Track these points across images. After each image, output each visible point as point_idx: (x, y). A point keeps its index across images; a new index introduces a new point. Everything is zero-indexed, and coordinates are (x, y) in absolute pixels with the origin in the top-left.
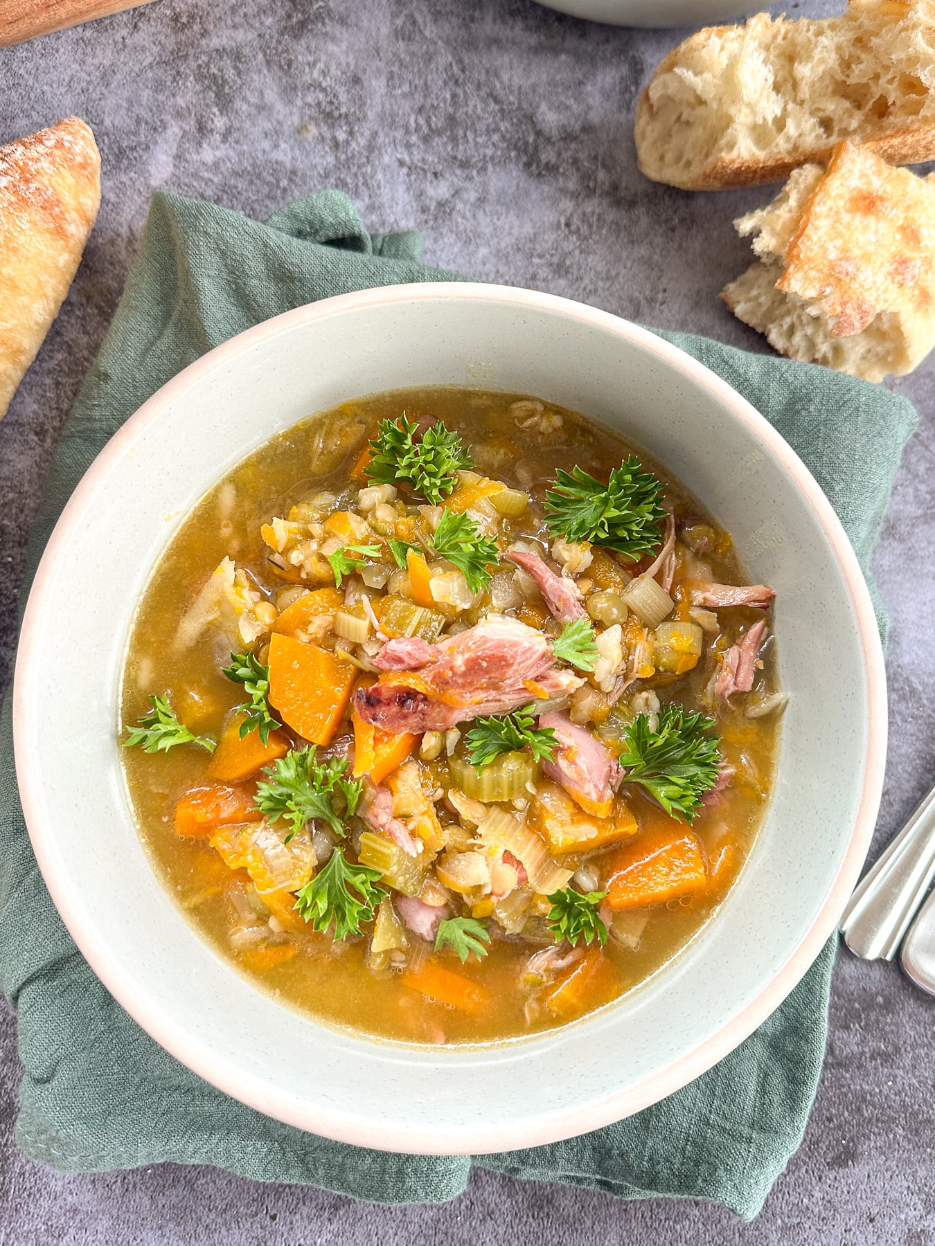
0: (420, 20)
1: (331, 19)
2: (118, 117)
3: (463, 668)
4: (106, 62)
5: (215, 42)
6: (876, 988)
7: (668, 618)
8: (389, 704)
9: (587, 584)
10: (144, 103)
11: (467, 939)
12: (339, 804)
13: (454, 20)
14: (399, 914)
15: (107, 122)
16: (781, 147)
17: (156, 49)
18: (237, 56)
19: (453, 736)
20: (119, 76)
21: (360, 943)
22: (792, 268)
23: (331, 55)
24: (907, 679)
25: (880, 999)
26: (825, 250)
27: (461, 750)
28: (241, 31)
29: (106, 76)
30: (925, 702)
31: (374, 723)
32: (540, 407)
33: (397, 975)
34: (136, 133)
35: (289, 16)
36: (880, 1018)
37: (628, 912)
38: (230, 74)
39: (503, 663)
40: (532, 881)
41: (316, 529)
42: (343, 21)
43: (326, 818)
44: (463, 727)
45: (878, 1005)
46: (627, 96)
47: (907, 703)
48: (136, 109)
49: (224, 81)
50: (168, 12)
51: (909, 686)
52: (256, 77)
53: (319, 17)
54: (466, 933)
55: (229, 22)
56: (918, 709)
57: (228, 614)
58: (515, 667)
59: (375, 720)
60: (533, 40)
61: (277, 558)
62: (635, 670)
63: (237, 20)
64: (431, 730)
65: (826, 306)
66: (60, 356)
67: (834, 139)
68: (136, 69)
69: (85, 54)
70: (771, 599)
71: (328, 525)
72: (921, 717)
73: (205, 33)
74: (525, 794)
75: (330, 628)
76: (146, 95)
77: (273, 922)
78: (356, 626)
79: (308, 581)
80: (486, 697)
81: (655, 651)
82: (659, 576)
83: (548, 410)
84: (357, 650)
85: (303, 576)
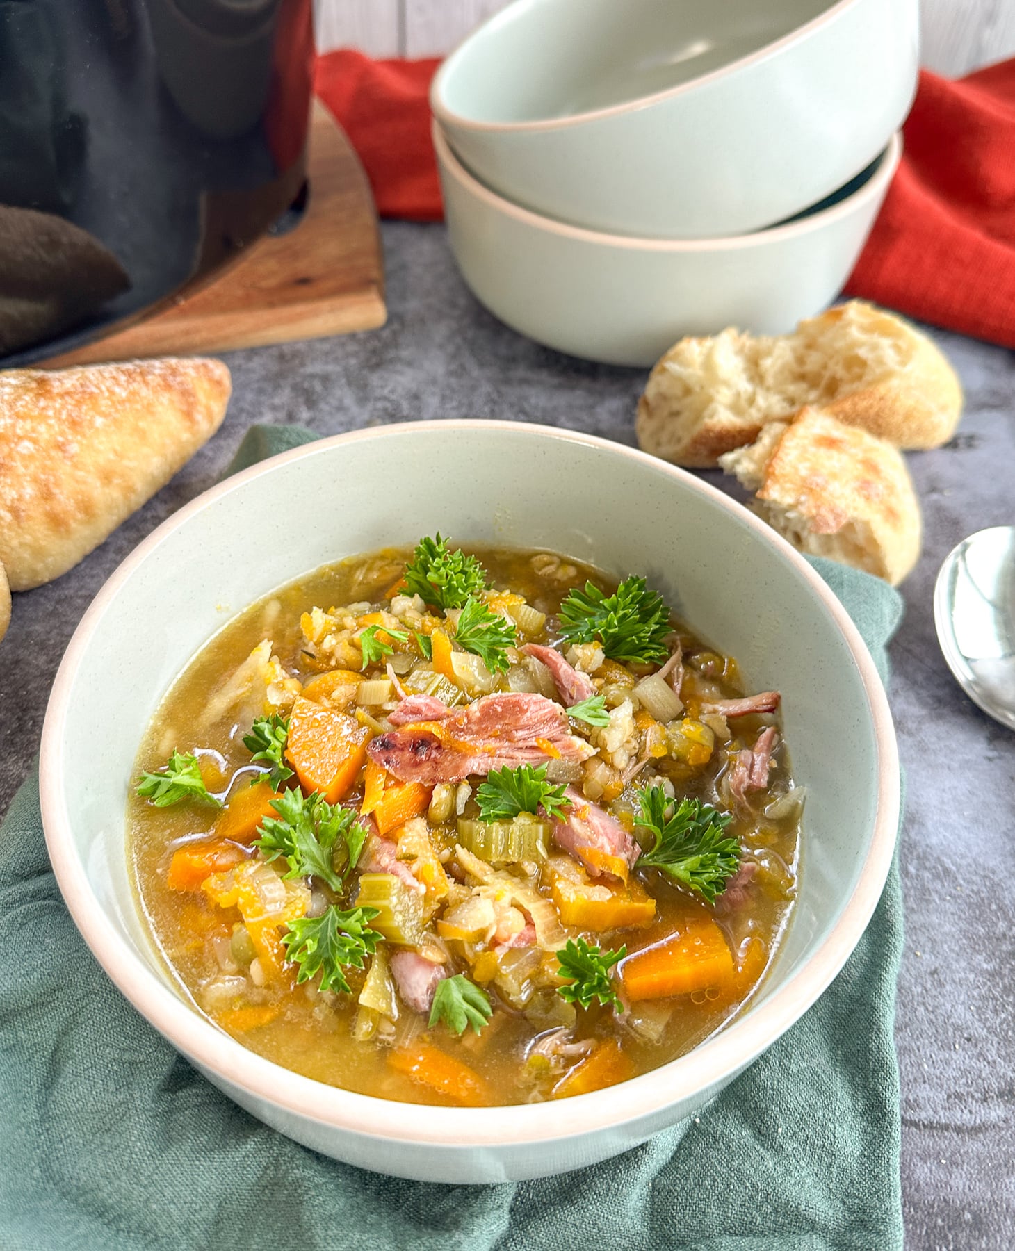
0: (469, 367)
1: (402, 363)
3: (478, 714)
5: (310, 370)
6: (961, 1202)
7: (680, 717)
8: (402, 750)
9: (599, 682)
11: (466, 1006)
12: (340, 861)
14: (392, 977)
16: (754, 416)
18: (326, 379)
19: (465, 791)
21: (346, 1008)
22: (769, 482)
23: (399, 382)
24: (938, 858)
25: (968, 1216)
26: (796, 469)
27: (472, 808)
28: (331, 365)
30: (962, 882)
31: (387, 767)
32: (556, 560)
33: (386, 1049)
35: (369, 360)
36: (972, 1241)
37: (647, 1001)
38: (319, 388)
39: (518, 709)
40: (541, 937)
41: (350, 623)
42: (410, 364)
43: (324, 877)
44: (474, 779)
45: (967, 1223)
47: (942, 882)
49: (313, 392)
51: (941, 865)
52: (338, 391)
53: (392, 361)
54: (466, 999)
56: (955, 888)
57: (258, 686)
58: (528, 714)
59: (388, 762)
60: (556, 381)
61: (311, 648)
62: (647, 749)
64: (442, 782)
65: (803, 509)
67: (795, 409)
70: (778, 701)
71: (361, 620)
72: (960, 897)
73: (303, 365)
74: (535, 857)
75: (352, 697)
77: (255, 968)
78: (378, 688)
79: (336, 668)
80: (499, 748)
81: (667, 738)
82: (669, 680)
83: (564, 562)
84: (378, 712)
85: (333, 663)
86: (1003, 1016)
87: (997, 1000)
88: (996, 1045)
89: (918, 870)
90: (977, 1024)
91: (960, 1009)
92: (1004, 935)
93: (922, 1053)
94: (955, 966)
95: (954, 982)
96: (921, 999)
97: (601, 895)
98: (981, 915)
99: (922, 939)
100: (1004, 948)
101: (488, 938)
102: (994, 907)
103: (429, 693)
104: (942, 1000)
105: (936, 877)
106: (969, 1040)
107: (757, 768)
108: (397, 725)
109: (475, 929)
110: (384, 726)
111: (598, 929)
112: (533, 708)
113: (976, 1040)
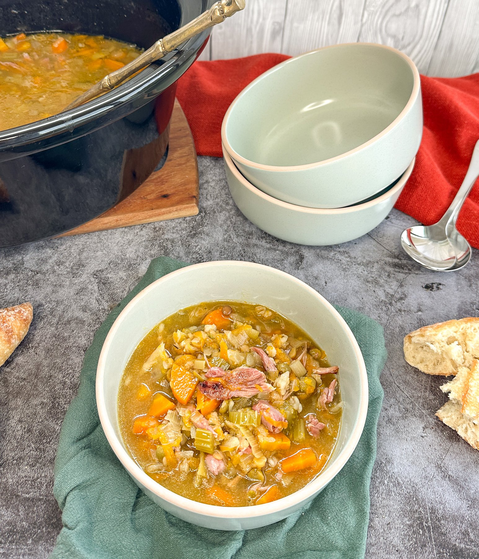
0: (232, 237)
1: (204, 234)
2: (131, 255)
4: (131, 239)
5: (166, 237)
7: (305, 376)
8: (209, 388)
9: (277, 361)
10: (140, 251)
13: (243, 238)
14: (206, 463)
15: (128, 256)
17: (147, 236)
18: (173, 241)
19: (232, 403)
20: (134, 243)
23: (203, 244)
24: (397, 478)
27: (234, 408)
28: (175, 234)
29: (129, 243)
30: (404, 488)
31: (204, 394)
32: (265, 308)
34: (136, 260)
35: (191, 232)
38: (170, 246)
40: (253, 452)
41: (190, 335)
42: (207, 235)
44: (234, 399)
46: (298, 265)
47: (397, 488)
48: (138, 253)
49: (168, 248)
50: (153, 226)
51: (397, 481)
52: (178, 248)
53: (200, 233)
55: (172, 231)
56: (401, 491)
57: (160, 361)
59: (205, 392)
60: (268, 246)
61: (177, 345)
62: (292, 389)
63: (174, 231)
66: (97, 326)
68: (140, 241)
69: (124, 235)
70: (338, 369)
71: (194, 334)
72: (402, 494)
73: (163, 234)
75: (192, 366)
76: (142, 249)
77: (164, 459)
78: (200, 363)
79: (186, 353)
80: (242, 388)
81: (299, 384)
82: (301, 361)
83: (267, 309)
84: (201, 372)
85: (184, 351)
86: (411, 542)
87: (410, 536)
88: (407, 554)
89: (388, 483)
90: (401, 545)
91: (396, 539)
92: (417, 510)
93: (380, 555)
94: (397, 522)
95: (395, 528)
96: (382, 534)
97: (272, 440)
98: (409, 502)
99: (386, 511)
100: (416, 516)
101: (237, 449)
102: (414, 499)
103: (219, 366)
104: (390, 535)
105: (395, 486)
106: (397, 551)
107: (329, 395)
108: (208, 378)
109: (233, 447)
110: (203, 378)
111: (271, 450)
112: (254, 374)
113: (400, 551)
